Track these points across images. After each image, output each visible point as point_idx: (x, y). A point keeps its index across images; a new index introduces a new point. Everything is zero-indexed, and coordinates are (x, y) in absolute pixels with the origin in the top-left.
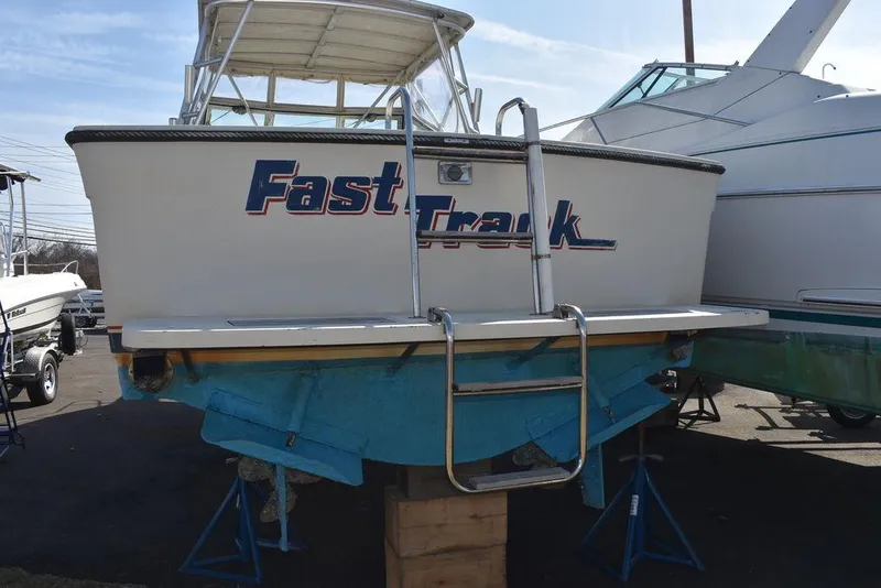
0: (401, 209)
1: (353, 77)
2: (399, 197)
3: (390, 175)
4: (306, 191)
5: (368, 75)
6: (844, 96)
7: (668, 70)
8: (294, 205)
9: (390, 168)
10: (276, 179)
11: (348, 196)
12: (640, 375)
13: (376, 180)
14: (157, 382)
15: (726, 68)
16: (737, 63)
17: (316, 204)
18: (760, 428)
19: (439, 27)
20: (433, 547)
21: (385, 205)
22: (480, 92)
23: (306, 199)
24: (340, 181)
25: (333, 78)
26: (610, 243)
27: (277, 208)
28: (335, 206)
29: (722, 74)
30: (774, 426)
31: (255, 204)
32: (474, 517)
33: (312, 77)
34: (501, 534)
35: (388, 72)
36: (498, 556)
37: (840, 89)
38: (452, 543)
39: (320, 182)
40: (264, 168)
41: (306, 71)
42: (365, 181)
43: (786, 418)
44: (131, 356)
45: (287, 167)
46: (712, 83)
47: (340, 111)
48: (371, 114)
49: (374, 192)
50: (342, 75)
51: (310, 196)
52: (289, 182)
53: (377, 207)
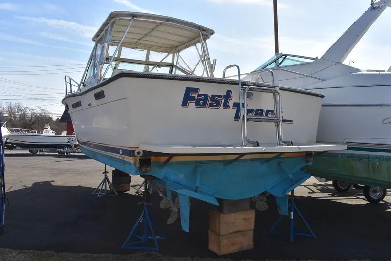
0: (231, 107)
1: (154, 49)
2: (231, 103)
3: (228, 95)
4: (201, 99)
5: (160, 49)
6: (361, 73)
7: (288, 57)
8: (197, 104)
9: (229, 92)
10: (192, 94)
11: (215, 102)
12: (298, 168)
13: (224, 96)
14: (149, 168)
15: (313, 59)
16: (317, 57)
17: (204, 104)
18: (309, 193)
19: (203, 34)
20: (231, 231)
21: (226, 105)
22: (215, 60)
23: (201, 102)
24: (213, 96)
25: (145, 49)
26: (291, 121)
27: (192, 105)
28: (211, 105)
29: (312, 61)
30: (314, 192)
31: (185, 103)
32: (244, 219)
33: (137, 48)
34: (252, 226)
35: (169, 48)
36: (251, 234)
37: (358, 70)
38: (237, 229)
39: (206, 96)
40: (188, 91)
41: (134, 45)
42: (220, 96)
43: (317, 189)
44: (138, 158)
45: (196, 90)
46: (308, 63)
47: (147, 63)
48: (160, 65)
49: (223, 101)
50: (149, 48)
51: (203, 101)
52: (196, 96)
53: (224, 106)
